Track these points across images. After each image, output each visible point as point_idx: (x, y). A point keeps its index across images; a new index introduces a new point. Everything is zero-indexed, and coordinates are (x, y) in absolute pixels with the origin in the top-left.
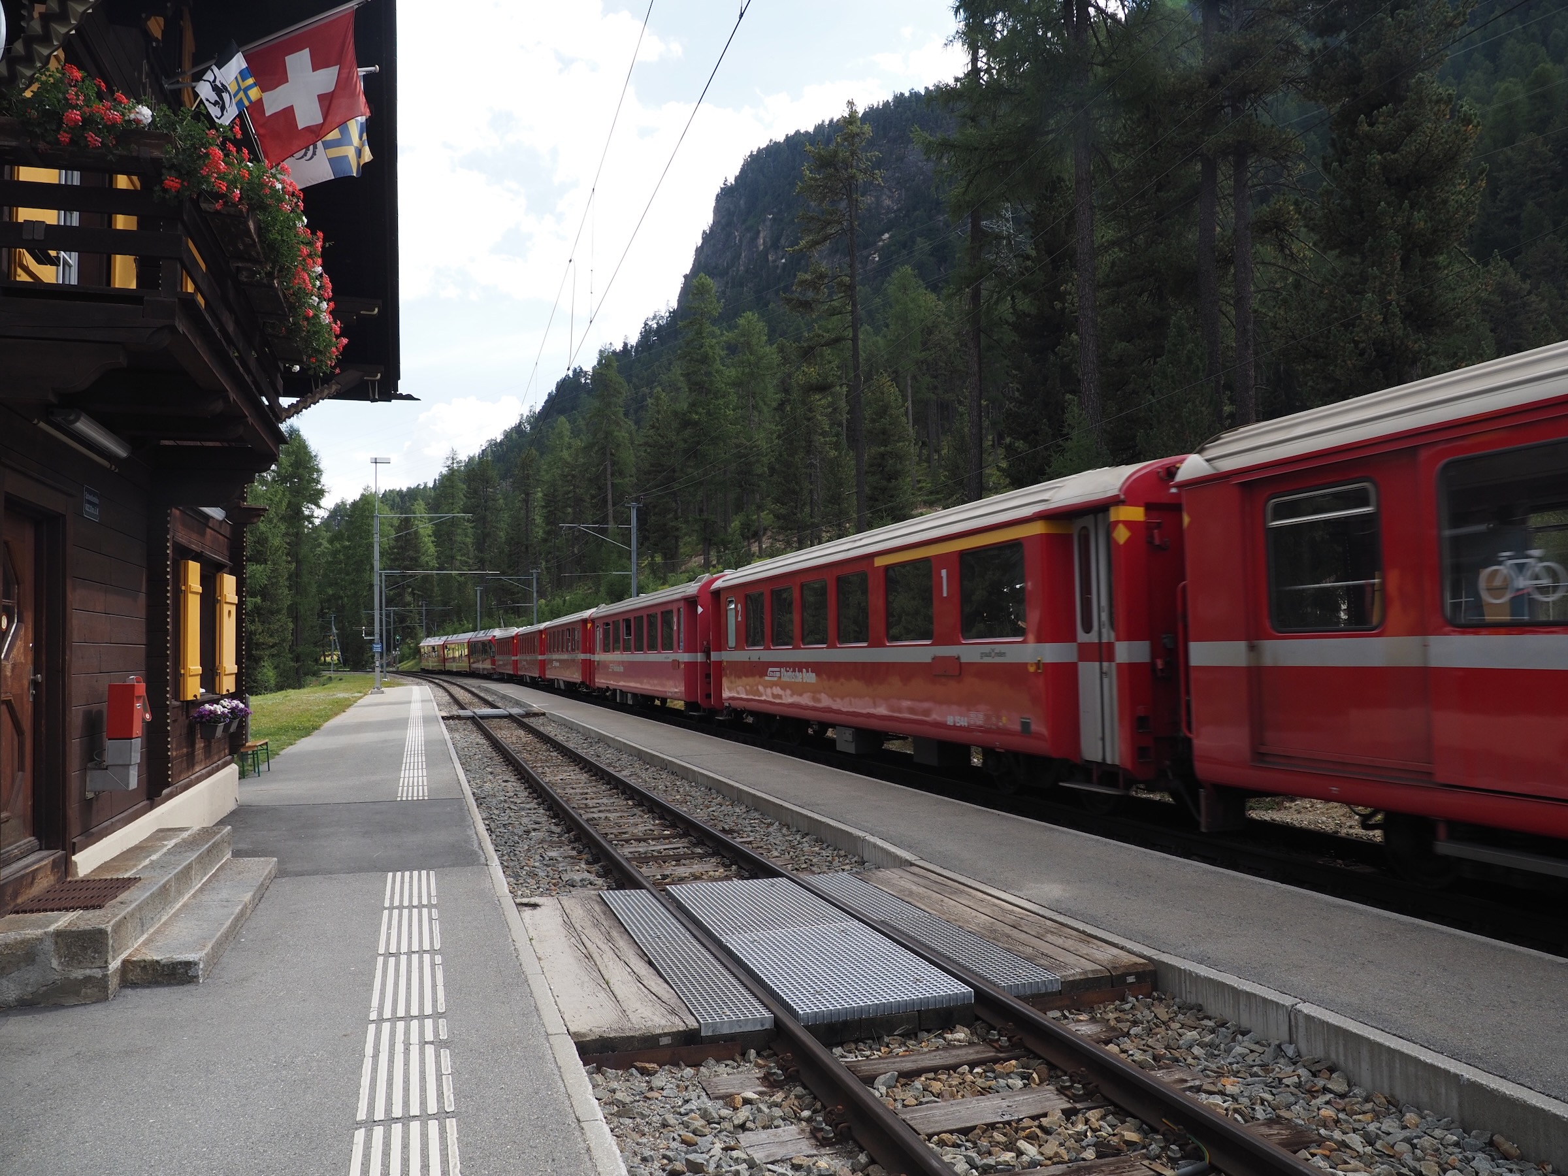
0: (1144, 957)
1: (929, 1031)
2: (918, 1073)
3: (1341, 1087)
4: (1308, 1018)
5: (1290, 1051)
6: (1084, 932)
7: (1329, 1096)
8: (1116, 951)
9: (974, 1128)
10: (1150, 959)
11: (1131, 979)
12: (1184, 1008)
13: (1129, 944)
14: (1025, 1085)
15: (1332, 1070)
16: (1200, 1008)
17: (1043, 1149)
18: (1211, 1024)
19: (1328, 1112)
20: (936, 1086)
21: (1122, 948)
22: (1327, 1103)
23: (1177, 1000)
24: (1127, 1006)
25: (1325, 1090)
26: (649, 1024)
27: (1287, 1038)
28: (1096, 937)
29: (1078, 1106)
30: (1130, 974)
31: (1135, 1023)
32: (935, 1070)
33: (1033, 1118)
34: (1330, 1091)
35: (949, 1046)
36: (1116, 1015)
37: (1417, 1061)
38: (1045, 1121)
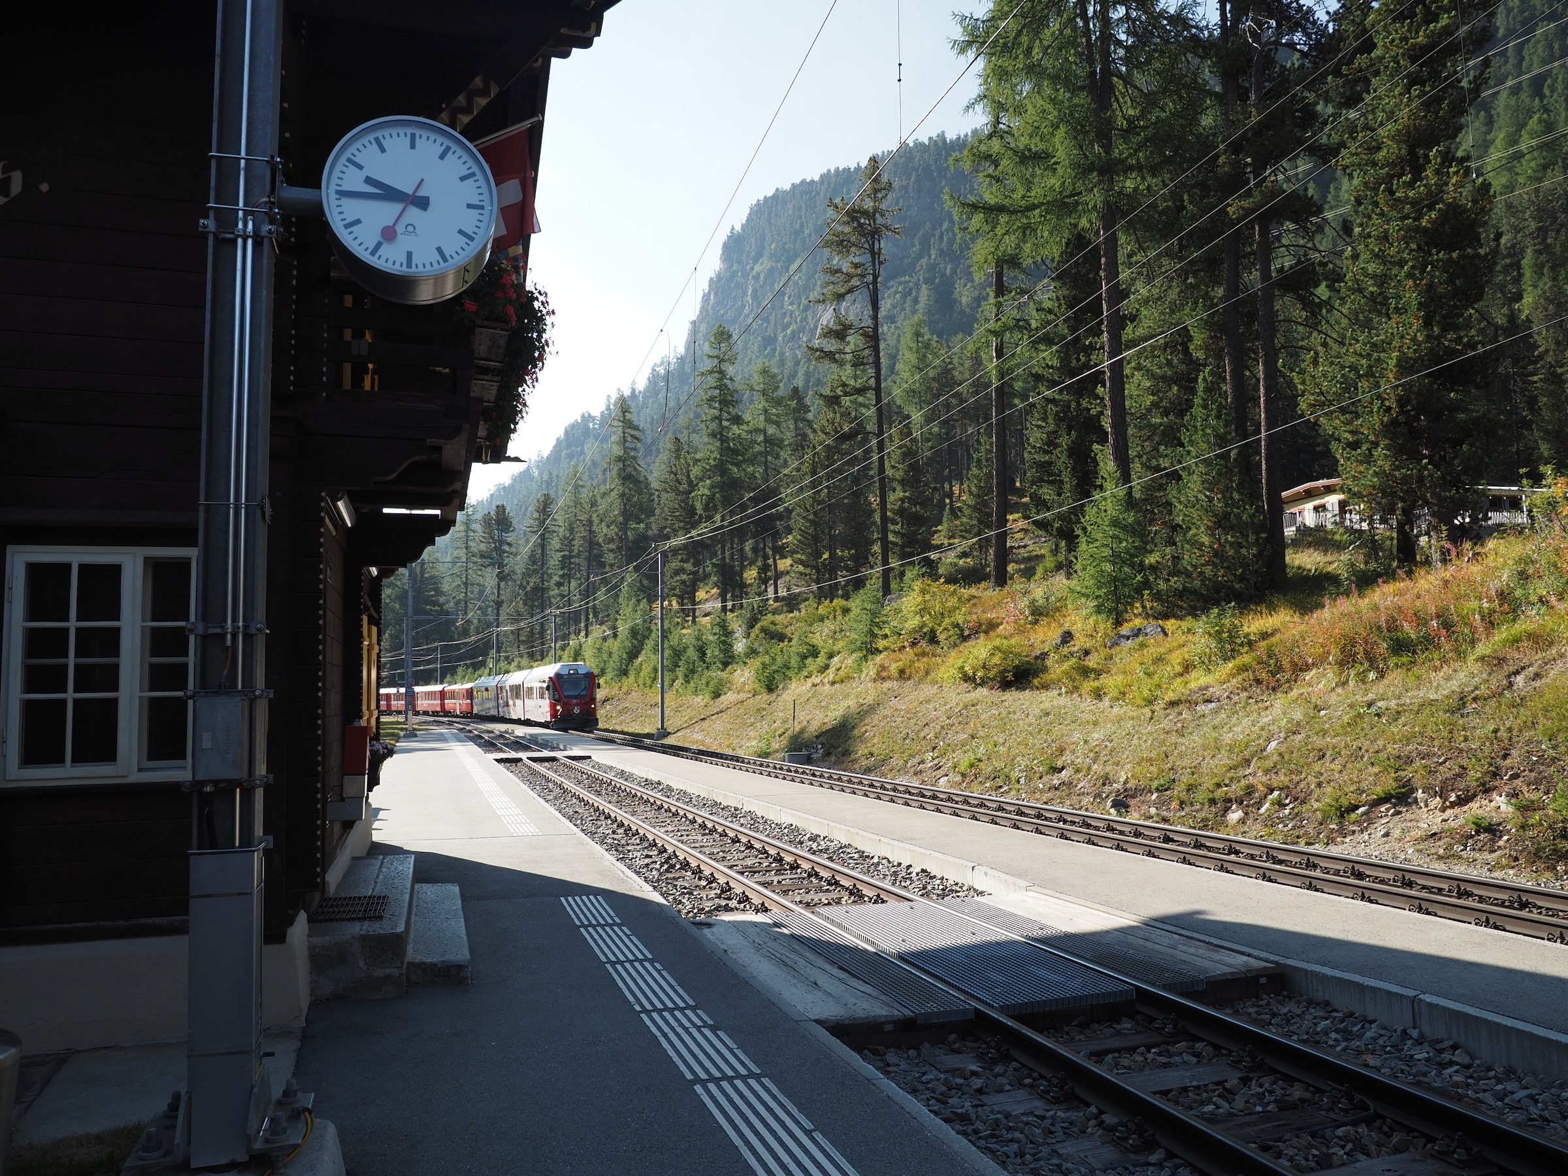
0: (1272, 962)
1: (1098, 1022)
2: (1106, 1052)
3: (1466, 1060)
4: (1431, 1006)
5: (1415, 1033)
6: (1209, 943)
7: (1456, 1068)
8: (1245, 958)
9: (1171, 1090)
10: (1276, 963)
11: (1263, 980)
12: (1311, 1003)
13: (1255, 952)
14: (1199, 1062)
15: (1454, 1047)
16: (1327, 1003)
17: (1234, 1104)
18: (1340, 1015)
19: (1458, 1078)
20: (1125, 1062)
21: (1249, 955)
22: (1456, 1072)
23: (1305, 997)
24: (1263, 1003)
25: (1451, 1063)
26: (873, 1014)
27: (1411, 1024)
28: (1222, 947)
29: (1251, 1075)
30: (1262, 976)
31: (1274, 1015)
32: (1118, 1050)
33: (1217, 1084)
34: (1456, 1063)
35: (1119, 1033)
36: (1255, 1009)
37: (1531, 1036)
38: (1227, 1085)
